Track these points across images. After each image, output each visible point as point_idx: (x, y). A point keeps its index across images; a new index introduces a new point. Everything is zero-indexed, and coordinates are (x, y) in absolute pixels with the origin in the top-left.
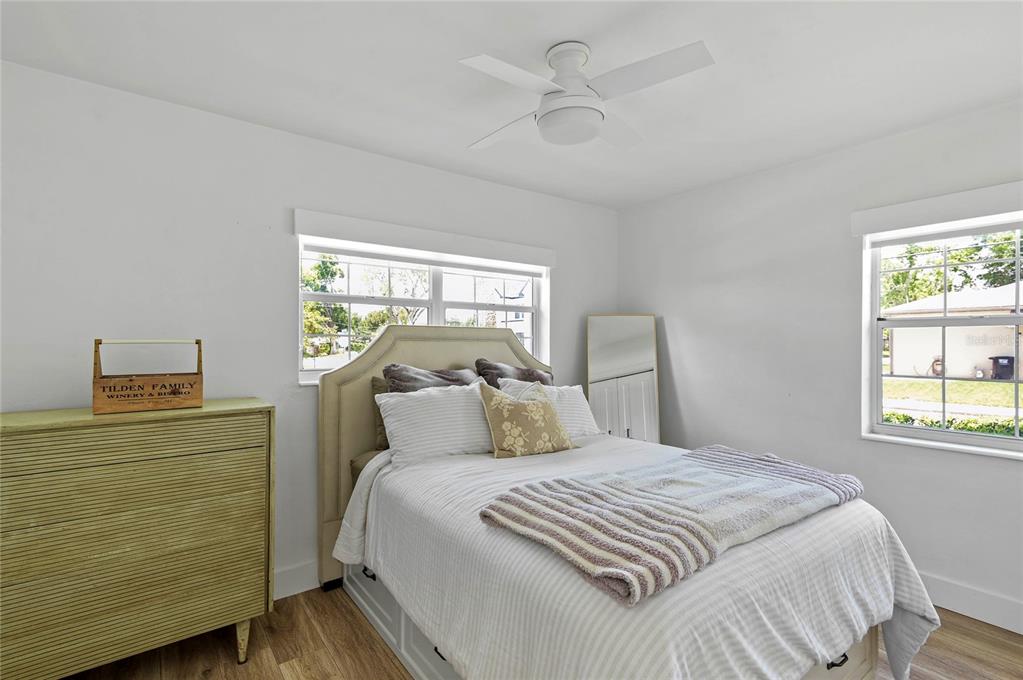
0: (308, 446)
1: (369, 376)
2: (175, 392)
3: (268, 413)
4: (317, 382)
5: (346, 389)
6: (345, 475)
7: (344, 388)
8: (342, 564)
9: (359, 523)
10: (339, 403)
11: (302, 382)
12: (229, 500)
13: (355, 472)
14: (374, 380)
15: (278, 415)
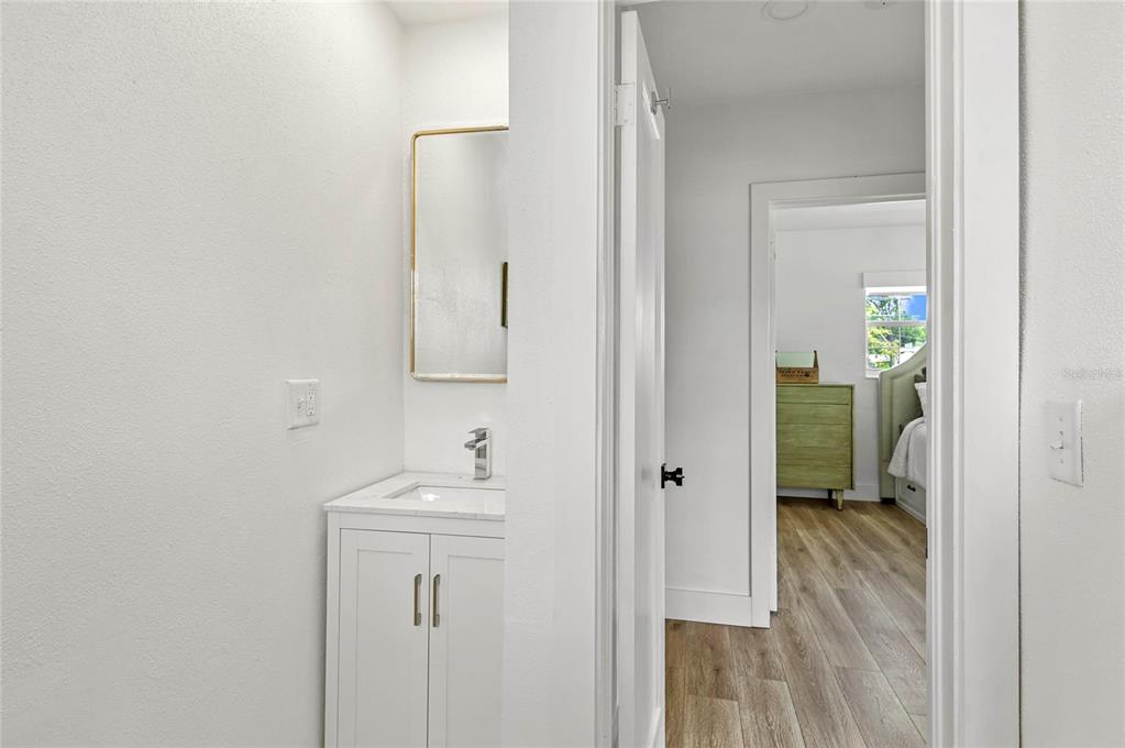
0: (873, 431)
1: (913, 374)
2: (807, 375)
3: (852, 388)
4: (877, 376)
5: (897, 381)
6: (896, 429)
7: (895, 381)
8: (895, 478)
9: (904, 455)
10: (892, 390)
11: (868, 376)
12: (833, 428)
13: (901, 429)
14: (916, 376)
15: (856, 390)
